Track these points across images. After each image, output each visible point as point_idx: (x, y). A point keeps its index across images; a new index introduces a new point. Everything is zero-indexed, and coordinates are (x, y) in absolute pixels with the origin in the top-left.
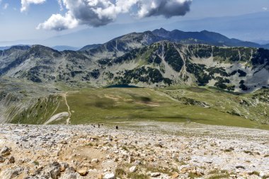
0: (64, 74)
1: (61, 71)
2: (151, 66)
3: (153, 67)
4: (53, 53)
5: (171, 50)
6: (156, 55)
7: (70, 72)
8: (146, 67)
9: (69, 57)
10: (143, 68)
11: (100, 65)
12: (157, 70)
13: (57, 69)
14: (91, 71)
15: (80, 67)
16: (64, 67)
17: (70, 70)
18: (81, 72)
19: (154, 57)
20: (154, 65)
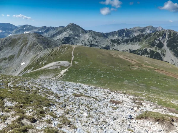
0: (85, 45)
1: (83, 42)
2: (153, 49)
3: (154, 50)
4: (81, 30)
5: (174, 38)
6: (159, 40)
7: (89, 44)
8: (149, 49)
9: (91, 34)
10: (146, 50)
11: (111, 43)
12: (158, 53)
13: (81, 41)
14: (104, 46)
15: (97, 42)
16: (86, 40)
17: (89, 43)
18: (96, 45)
19: (157, 42)
20: (156, 49)
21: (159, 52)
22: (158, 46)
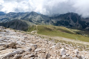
4: (37, 14)
7: (41, 20)
8: (64, 20)
11: (50, 19)
13: (37, 19)
14: (47, 20)
18: (44, 20)
19: (67, 17)
20: (67, 20)
21: (68, 21)
22: (68, 19)
